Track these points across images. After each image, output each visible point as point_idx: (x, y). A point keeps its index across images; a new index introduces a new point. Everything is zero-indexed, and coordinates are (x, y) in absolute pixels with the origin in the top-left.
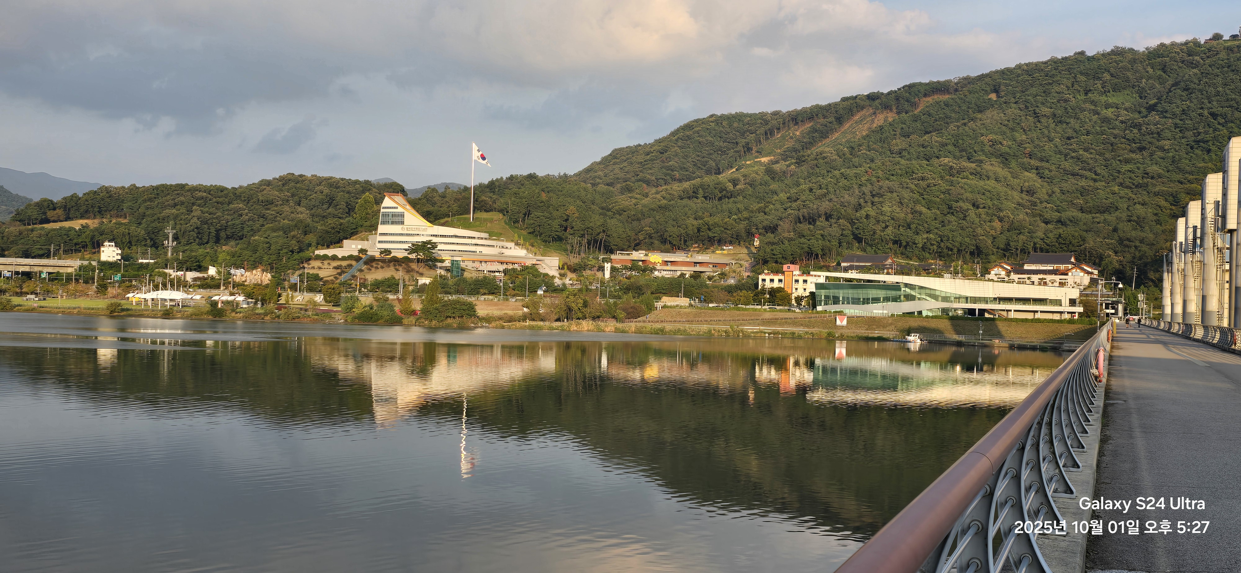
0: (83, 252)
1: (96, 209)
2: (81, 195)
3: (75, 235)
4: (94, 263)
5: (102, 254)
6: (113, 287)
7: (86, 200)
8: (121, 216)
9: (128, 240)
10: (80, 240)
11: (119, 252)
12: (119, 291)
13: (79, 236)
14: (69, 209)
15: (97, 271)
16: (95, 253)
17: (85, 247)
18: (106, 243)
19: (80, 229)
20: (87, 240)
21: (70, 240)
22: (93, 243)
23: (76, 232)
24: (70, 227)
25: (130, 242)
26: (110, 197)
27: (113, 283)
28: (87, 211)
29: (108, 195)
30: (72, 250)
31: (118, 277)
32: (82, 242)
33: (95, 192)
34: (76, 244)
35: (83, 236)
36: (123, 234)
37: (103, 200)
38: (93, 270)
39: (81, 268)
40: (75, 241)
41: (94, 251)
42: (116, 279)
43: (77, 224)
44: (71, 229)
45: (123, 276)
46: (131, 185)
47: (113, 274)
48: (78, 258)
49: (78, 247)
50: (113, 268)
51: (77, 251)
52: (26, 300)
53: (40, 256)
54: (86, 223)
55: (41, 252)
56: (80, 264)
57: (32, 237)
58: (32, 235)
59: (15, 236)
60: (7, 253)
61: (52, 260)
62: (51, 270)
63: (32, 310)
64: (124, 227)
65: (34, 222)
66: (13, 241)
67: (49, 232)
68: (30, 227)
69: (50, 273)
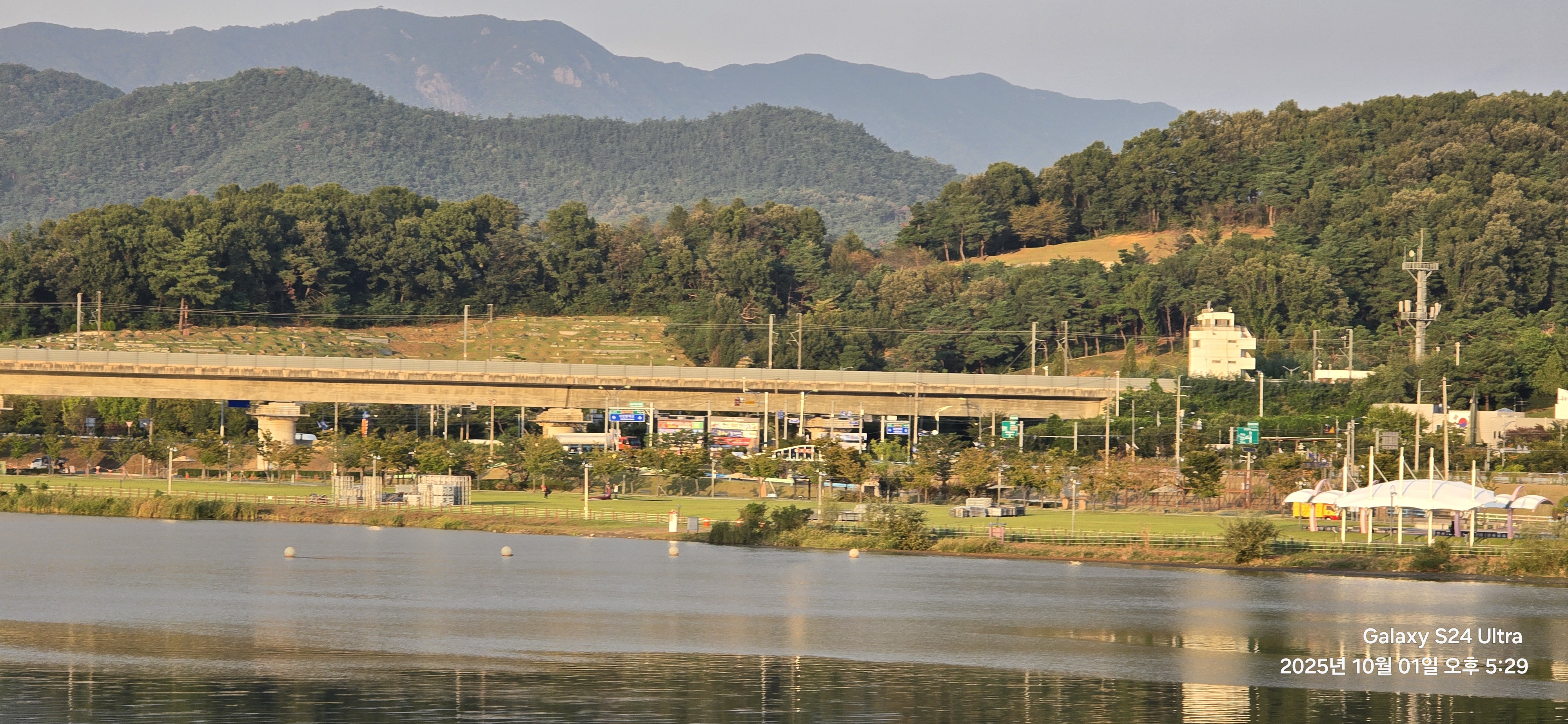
0: (1131, 348)
1: (1167, 197)
2: (1116, 149)
3: (1101, 289)
4: (1168, 386)
5: (1193, 351)
6: (1237, 467)
7: (1137, 167)
8: (1249, 218)
9: (1274, 302)
10: (1118, 306)
11: (1251, 343)
12: (1255, 481)
13: (1114, 290)
14: (1080, 199)
15: (1181, 413)
16: (1165, 349)
17: (1133, 328)
18: (1207, 315)
19: (1117, 268)
20: (1142, 306)
21: (1086, 305)
22: (1161, 314)
23: (1106, 277)
24: (1084, 262)
25: (1281, 309)
26: (1211, 150)
27: (1236, 454)
28: (1137, 205)
29: (1204, 145)
30: (1092, 342)
31: (1248, 434)
32: (1124, 312)
33: (1165, 135)
34: (1105, 320)
35: (1129, 290)
36: (1258, 281)
37: (1188, 161)
38: (1168, 409)
39: (1127, 402)
40: (1103, 309)
41: (1163, 341)
42: (1243, 439)
43: (1106, 251)
44: (1088, 267)
45: (1265, 429)
46: (1282, 107)
47: (1231, 422)
48: (1113, 367)
49: (1110, 328)
50: (1231, 403)
51: (1110, 343)
52: (967, 514)
53: (994, 365)
54: (1136, 245)
55: (994, 350)
56: (1124, 390)
57: (967, 301)
58: (967, 292)
59: (913, 297)
60: (888, 354)
61: (1033, 377)
62: (1031, 411)
63: (988, 550)
64: (1261, 254)
65: (970, 247)
66: (907, 314)
67: (1020, 281)
68: (958, 264)
69: (1029, 423)
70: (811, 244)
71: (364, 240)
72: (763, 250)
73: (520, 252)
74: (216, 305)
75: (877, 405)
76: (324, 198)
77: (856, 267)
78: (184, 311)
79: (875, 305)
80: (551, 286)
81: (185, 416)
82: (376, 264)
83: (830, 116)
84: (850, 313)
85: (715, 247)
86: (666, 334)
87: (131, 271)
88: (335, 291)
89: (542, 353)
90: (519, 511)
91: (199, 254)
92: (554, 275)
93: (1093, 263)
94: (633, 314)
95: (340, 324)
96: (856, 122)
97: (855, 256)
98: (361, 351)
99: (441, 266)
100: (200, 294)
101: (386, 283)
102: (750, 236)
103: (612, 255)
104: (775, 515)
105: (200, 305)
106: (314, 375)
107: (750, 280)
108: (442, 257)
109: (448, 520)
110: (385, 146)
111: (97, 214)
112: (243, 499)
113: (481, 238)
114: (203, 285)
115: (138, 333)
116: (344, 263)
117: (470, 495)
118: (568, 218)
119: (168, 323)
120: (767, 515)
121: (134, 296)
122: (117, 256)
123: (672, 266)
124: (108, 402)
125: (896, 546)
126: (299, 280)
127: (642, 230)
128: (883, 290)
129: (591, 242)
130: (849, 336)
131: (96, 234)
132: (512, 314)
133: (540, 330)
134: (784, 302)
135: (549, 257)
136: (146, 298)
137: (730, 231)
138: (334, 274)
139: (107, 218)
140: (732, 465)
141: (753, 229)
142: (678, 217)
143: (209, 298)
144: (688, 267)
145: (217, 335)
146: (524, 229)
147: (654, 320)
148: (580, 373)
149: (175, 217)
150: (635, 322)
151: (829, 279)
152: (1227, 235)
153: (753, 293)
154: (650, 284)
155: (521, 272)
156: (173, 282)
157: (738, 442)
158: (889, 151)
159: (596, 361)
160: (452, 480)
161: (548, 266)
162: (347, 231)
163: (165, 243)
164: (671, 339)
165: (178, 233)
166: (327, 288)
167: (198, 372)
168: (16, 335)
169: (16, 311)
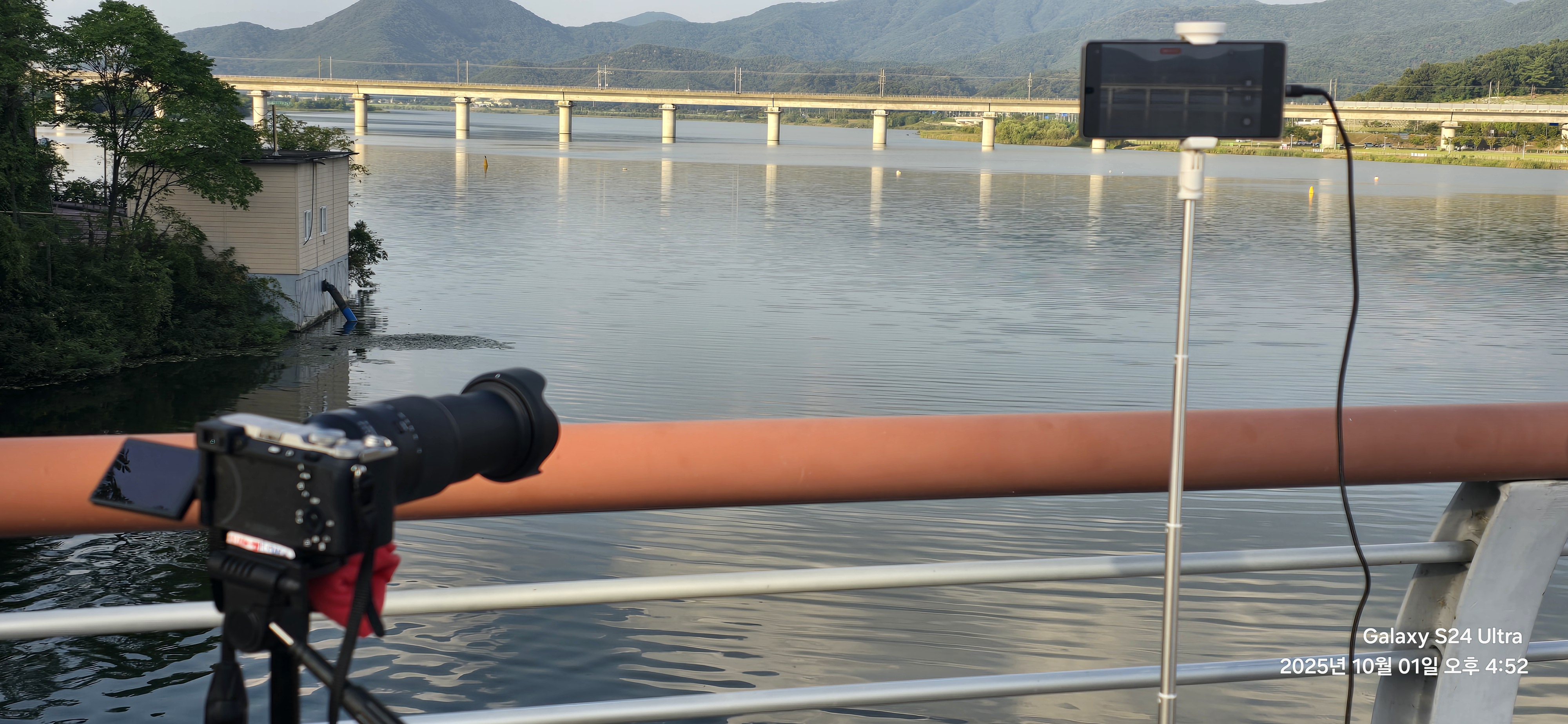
74: (1547, 86)
78: (1533, 88)
81: (1531, 128)
87: (1512, 75)
91: (1541, 66)
100: (1540, 82)
105: (1540, 86)
111: (1499, 52)
114: (1541, 79)
115: (1513, 97)
119: (1526, 93)
121: (1513, 83)
122: (1506, 66)
124: (1501, 123)
131: (1498, 59)
136: (1517, 84)
139: (1502, 52)
143: (1543, 83)
149: (1532, 52)
156: (1529, 77)
163: (1526, 63)
165: (1533, 58)
167: (1538, 112)
168: (1464, 98)
169: (1465, 89)
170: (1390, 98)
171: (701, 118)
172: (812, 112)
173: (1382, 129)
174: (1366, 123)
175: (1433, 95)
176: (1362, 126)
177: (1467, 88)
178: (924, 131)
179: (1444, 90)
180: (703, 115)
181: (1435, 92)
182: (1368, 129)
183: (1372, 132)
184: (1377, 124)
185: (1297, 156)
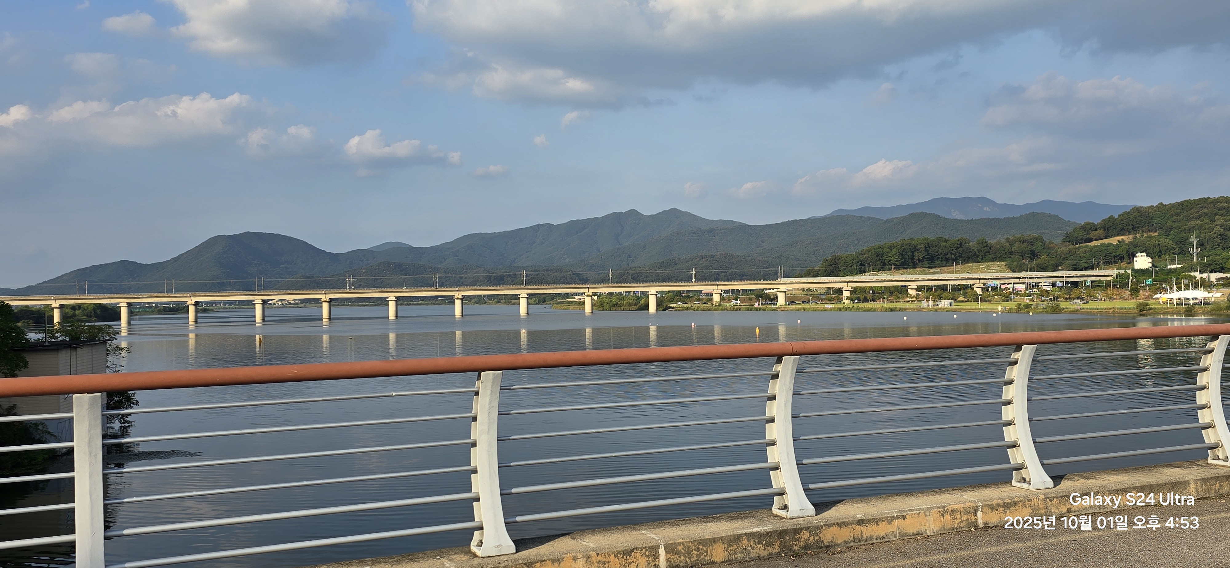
0: (1120, 263)
1: (1130, 227)
2: (1116, 217)
3: (1113, 249)
4: (1129, 271)
5: (1135, 263)
6: (1144, 290)
7: (1122, 220)
8: (1152, 231)
9: (1158, 251)
10: (1118, 253)
11: (1150, 260)
12: (1149, 293)
13: (1117, 249)
14: (1107, 229)
15: (1131, 278)
16: (1129, 263)
17: (1122, 258)
19: (1117, 244)
20: (1123, 253)
21: (1109, 254)
22: (1129, 255)
23: (1114, 246)
24: (1108, 243)
25: (1160, 252)
27: (1145, 286)
28: (1122, 229)
29: (1139, 214)
30: (1110, 262)
31: (1149, 281)
32: (1119, 254)
33: (1128, 212)
34: (1114, 257)
35: (1120, 249)
36: (1154, 245)
37: (1135, 218)
38: (1128, 277)
39: (1119, 275)
40: (1114, 254)
41: (1128, 261)
42: (1148, 283)
43: (1114, 241)
44: (1110, 245)
45: (1153, 280)
46: (1159, 204)
47: (1145, 279)
48: (1116, 268)
49: (1116, 258)
50: (1146, 275)
51: (1115, 262)
52: (1074, 303)
53: (1086, 269)
54: (1122, 239)
55: (1086, 265)
56: (1118, 273)
57: (1079, 254)
58: (1079, 252)
59: (1066, 254)
60: (1060, 268)
61: (1094, 271)
62: (1094, 279)
63: (1076, 311)
64: (1154, 239)
65: (1080, 242)
66: (1065, 258)
67: (1092, 249)
68: (1077, 246)
69: (1093, 282)
70: (1040, 243)
71: (933, 249)
72: (1028, 245)
73: (970, 249)
74: (900, 265)
75: (1054, 280)
76: (924, 240)
77: (1051, 247)
78: (893, 267)
79: (1056, 257)
80: (978, 256)
81: (892, 289)
82: (937, 254)
83: (1050, 214)
84: (1050, 259)
85: (1017, 245)
86: (1005, 266)
87: (881, 259)
88: (927, 260)
89: (976, 272)
90: (964, 307)
91: (896, 254)
92: (978, 254)
93: (1111, 243)
94: (998, 262)
95: (929, 268)
96: (1056, 214)
97: (1051, 245)
98: (934, 273)
99: (951, 253)
100: (896, 263)
101: (939, 258)
102: (1025, 242)
103: (992, 249)
104: (1024, 306)
105: (897, 265)
106: (920, 279)
107: (1025, 252)
108: (952, 251)
109: (947, 309)
110: (943, 228)
111: (873, 247)
112: (901, 307)
113: (961, 247)
114: (897, 261)
115: (883, 272)
116: (928, 254)
117: (954, 304)
118: (981, 241)
119: (890, 270)
120: (1022, 306)
121: (882, 264)
122: (878, 256)
123: (1007, 250)
124: (875, 287)
125: (1053, 311)
126: (919, 258)
127: (999, 243)
128: (1058, 253)
129: (987, 246)
130: (1050, 264)
131: (873, 251)
132: (969, 263)
133: (975, 266)
134: (1034, 257)
135: (977, 250)
136: (884, 264)
137: (1020, 241)
138: (926, 257)
139: (875, 247)
140: (1017, 294)
141: (1026, 241)
142: (1008, 240)
143: (898, 263)
144: (1010, 251)
145: (901, 271)
146: (971, 244)
147: (1003, 263)
148: (982, 276)
149: (890, 246)
150: (998, 263)
151: (1044, 251)
152: (1145, 235)
153: (1026, 255)
154: (1001, 255)
155: (971, 254)
156: (890, 260)
157: (1019, 289)
158: (1065, 220)
159: (989, 273)
160: (950, 301)
161: (977, 252)
162: (929, 247)
163: (888, 252)
164: (1007, 267)
165: (891, 250)
166: (925, 260)
167: (894, 280)
168: (857, 274)
169: (856, 268)
170: (816, 275)
171: (421, 304)
172: (490, 297)
173: (812, 293)
174: (803, 289)
175: (839, 272)
176: (802, 292)
177: (858, 267)
178: (556, 305)
179: (845, 269)
180: (423, 302)
181: (840, 271)
182: (805, 293)
183: (806, 295)
184: (809, 290)
185: (763, 310)
